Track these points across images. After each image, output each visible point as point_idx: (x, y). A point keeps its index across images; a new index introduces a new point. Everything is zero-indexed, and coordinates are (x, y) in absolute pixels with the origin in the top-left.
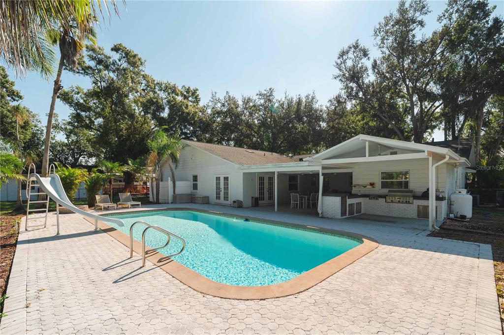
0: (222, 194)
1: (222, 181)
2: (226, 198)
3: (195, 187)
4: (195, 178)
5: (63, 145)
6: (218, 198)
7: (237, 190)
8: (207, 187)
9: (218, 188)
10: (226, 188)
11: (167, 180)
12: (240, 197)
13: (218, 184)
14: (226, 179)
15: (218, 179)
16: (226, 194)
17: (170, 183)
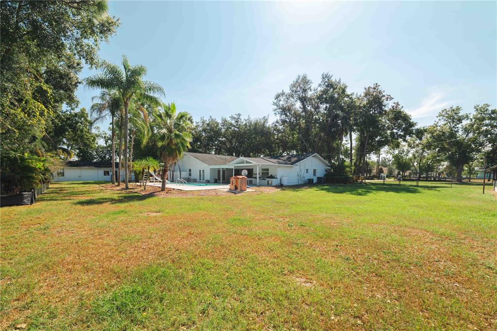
0: (202, 177)
1: (202, 172)
2: (203, 180)
3: (190, 175)
4: (190, 170)
5: (103, 148)
6: (200, 179)
7: (207, 176)
8: (195, 175)
9: (200, 175)
10: (203, 175)
11: (177, 171)
12: (209, 179)
13: (200, 173)
14: (203, 171)
15: (200, 171)
16: (203, 177)
17: (179, 173)
